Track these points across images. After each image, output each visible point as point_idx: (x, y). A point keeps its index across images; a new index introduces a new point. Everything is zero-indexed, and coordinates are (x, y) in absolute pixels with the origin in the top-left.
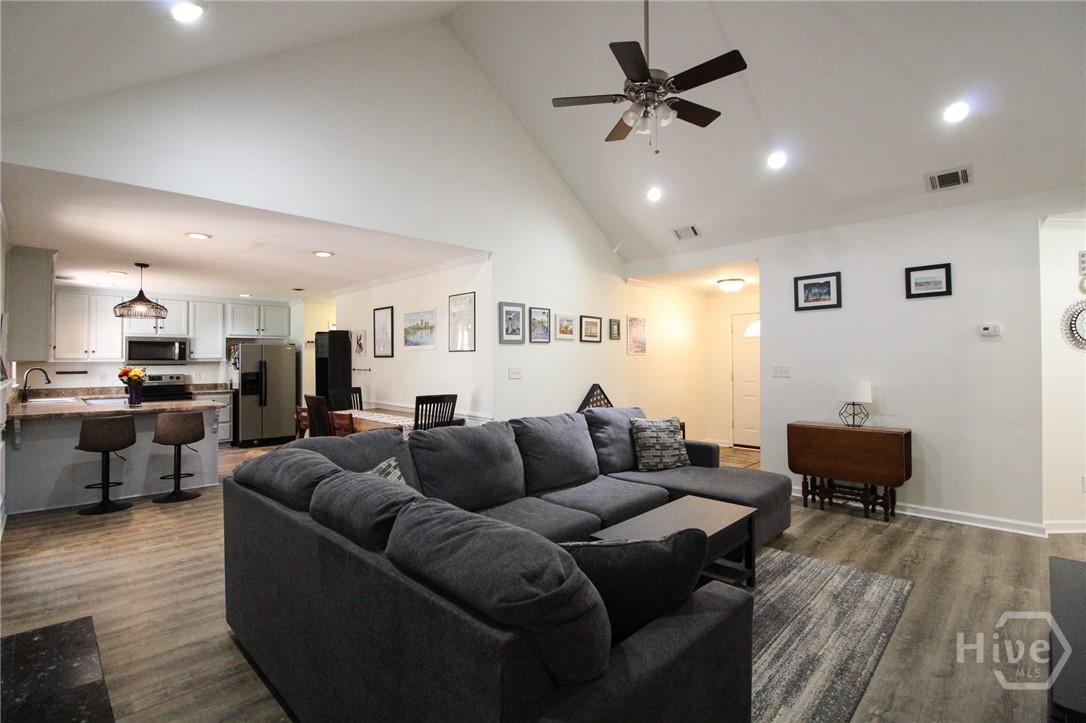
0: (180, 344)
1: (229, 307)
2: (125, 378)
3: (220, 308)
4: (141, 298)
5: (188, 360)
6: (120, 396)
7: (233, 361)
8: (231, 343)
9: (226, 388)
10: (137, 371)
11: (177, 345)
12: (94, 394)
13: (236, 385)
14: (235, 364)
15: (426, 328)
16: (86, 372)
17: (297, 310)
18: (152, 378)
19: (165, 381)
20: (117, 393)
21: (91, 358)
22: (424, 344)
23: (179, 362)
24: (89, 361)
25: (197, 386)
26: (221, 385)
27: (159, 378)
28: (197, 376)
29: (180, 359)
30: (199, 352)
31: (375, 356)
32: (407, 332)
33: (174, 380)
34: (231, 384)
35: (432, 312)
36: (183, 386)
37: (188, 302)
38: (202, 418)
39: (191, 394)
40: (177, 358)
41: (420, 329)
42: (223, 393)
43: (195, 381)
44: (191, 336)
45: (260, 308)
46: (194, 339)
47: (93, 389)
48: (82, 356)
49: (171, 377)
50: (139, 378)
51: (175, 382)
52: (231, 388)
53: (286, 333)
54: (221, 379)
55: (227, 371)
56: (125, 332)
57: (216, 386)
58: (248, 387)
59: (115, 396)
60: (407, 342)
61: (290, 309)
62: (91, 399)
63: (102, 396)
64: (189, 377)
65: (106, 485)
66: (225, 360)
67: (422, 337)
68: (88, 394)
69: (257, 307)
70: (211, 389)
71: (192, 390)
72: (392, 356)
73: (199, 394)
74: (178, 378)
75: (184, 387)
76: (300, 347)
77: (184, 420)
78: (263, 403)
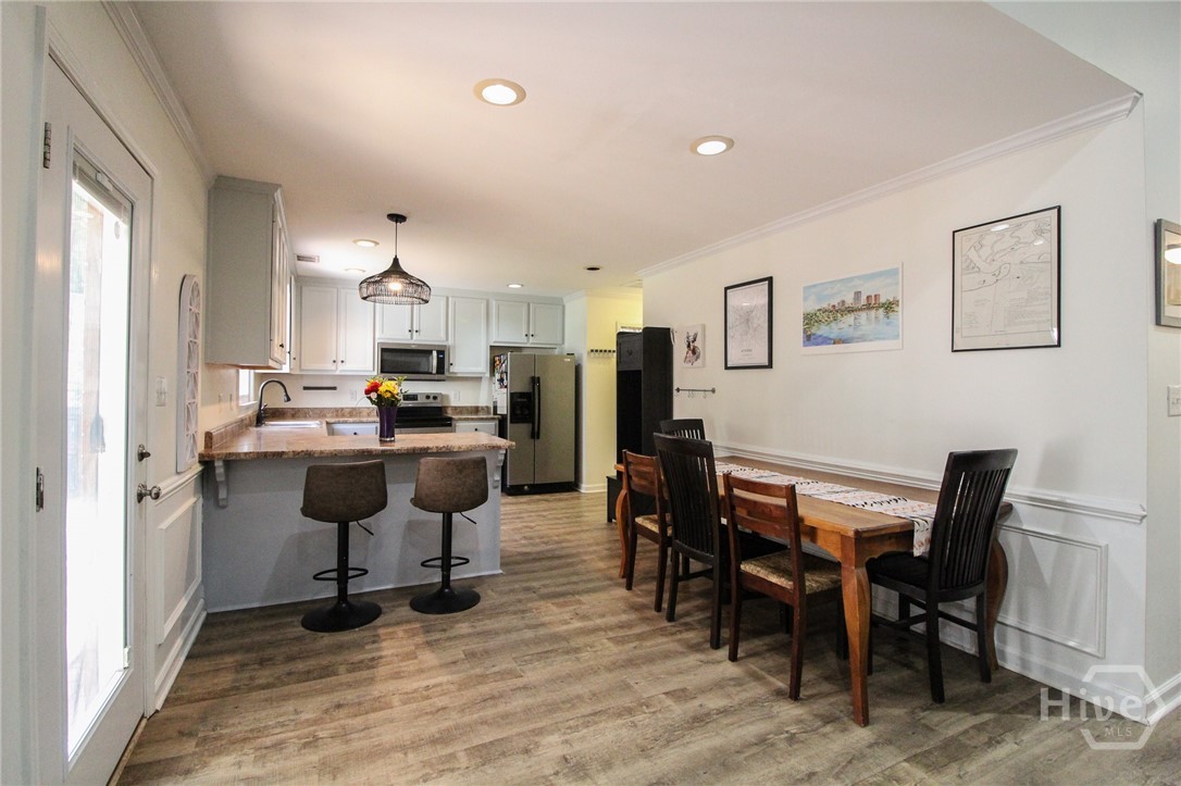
0: (439, 352)
1: (493, 304)
2: (374, 395)
3: (483, 306)
4: (395, 269)
5: (446, 374)
6: (370, 419)
7: (497, 376)
8: (497, 353)
9: (489, 413)
10: (390, 386)
11: (435, 353)
12: (343, 416)
13: (503, 409)
14: (501, 380)
15: (868, 307)
16: (334, 388)
17: (575, 308)
18: (407, 397)
19: (421, 401)
20: (369, 415)
21: (341, 369)
22: (862, 339)
23: (437, 377)
24: (338, 373)
25: (455, 408)
26: (482, 408)
27: (414, 397)
28: (455, 395)
29: (438, 373)
30: (460, 364)
31: (727, 368)
32: (810, 319)
33: (431, 400)
34: (495, 408)
35: (893, 273)
36: (440, 408)
37: (447, 298)
38: (485, 467)
39: (450, 419)
40: (434, 371)
41: (850, 310)
42: (487, 419)
43: (454, 402)
44: (450, 343)
45: (529, 305)
46: (454, 347)
47: (342, 409)
48: (331, 367)
49: (428, 397)
50: (393, 396)
51: (432, 403)
52: (495, 413)
53: (559, 340)
54: (483, 400)
55: (490, 391)
56: (377, 336)
57: (476, 410)
58: (519, 412)
59: (365, 419)
60: (809, 339)
61: (564, 307)
62: (339, 423)
63: (351, 420)
64: (447, 397)
65: (343, 573)
66: (488, 375)
67: (856, 327)
68: (337, 416)
69: (526, 306)
70: (471, 413)
71: (450, 414)
72: (770, 365)
73: (460, 419)
74: (435, 398)
75: (441, 410)
76: (580, 358)
77: (460, 471)
78: (535, 435)
